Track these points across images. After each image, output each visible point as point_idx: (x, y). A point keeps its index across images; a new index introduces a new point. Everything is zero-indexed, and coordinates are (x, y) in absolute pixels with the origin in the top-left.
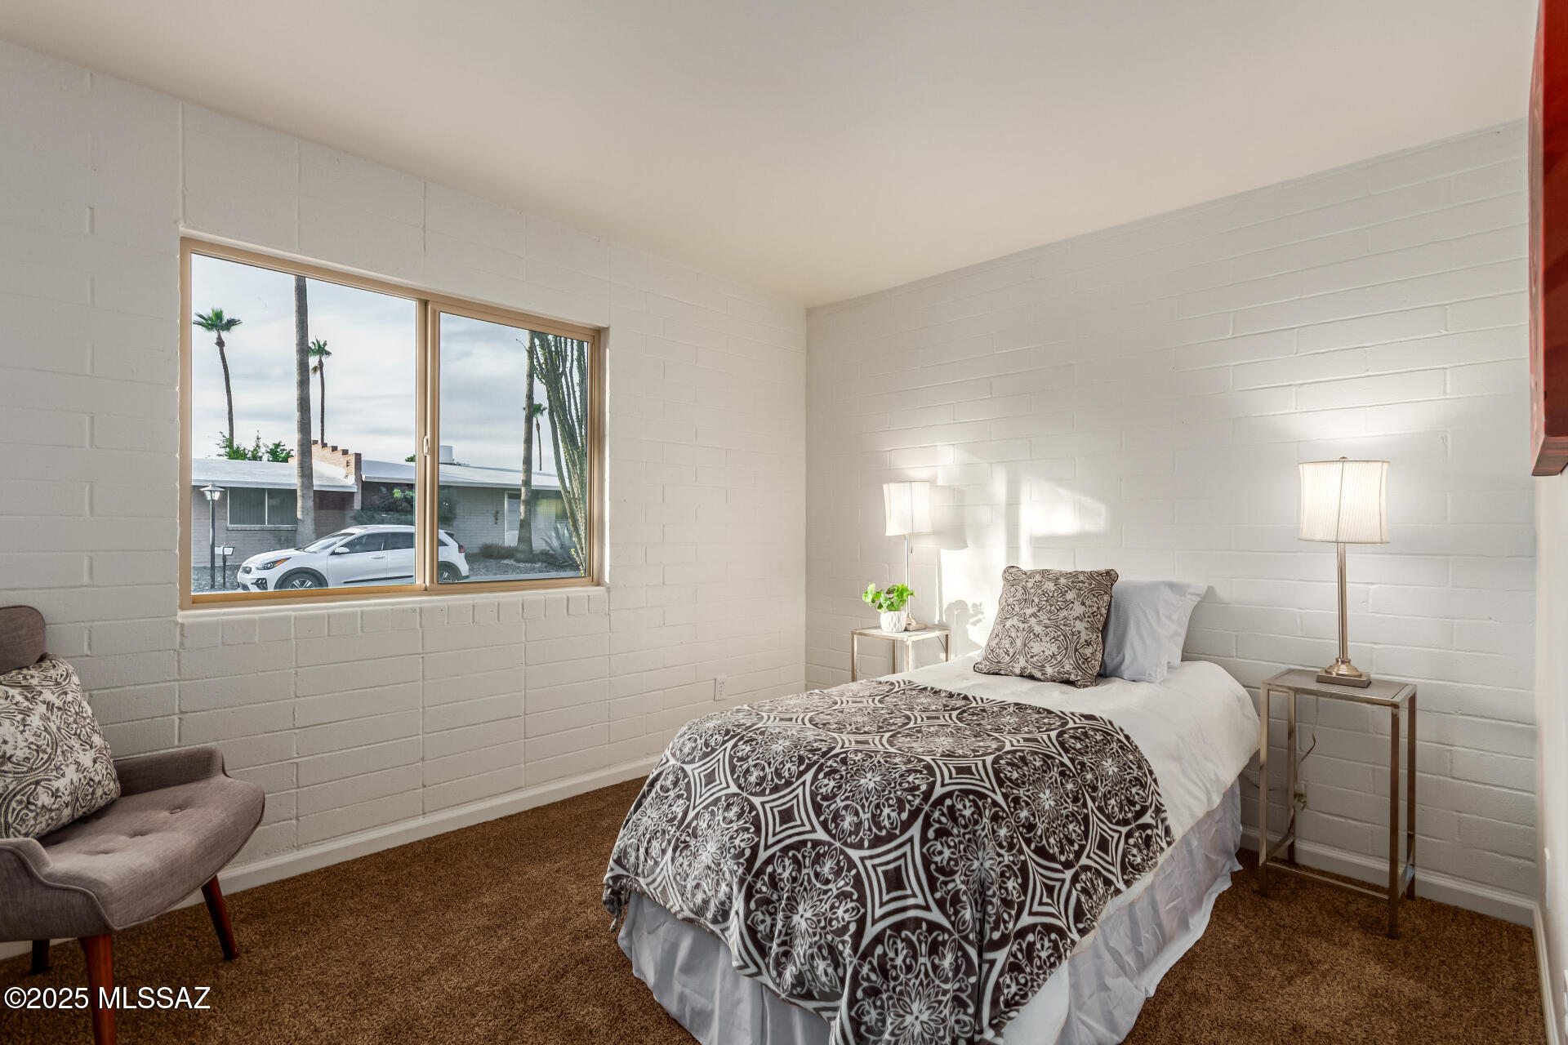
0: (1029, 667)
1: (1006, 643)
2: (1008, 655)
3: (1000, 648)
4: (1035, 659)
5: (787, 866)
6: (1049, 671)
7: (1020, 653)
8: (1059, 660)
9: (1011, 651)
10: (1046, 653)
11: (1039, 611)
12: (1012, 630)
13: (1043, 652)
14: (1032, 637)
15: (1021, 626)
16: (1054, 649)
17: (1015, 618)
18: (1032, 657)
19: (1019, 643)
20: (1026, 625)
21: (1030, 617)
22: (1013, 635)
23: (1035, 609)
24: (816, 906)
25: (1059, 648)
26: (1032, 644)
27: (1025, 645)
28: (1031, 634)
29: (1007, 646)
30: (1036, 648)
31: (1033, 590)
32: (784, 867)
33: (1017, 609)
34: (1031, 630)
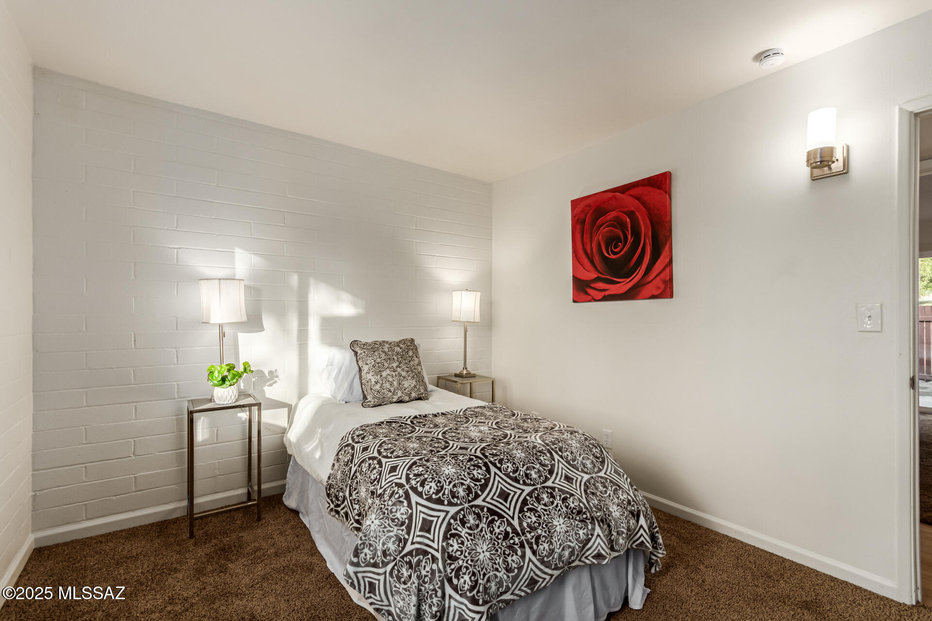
0: (404, 395)
1: (387, 385)
2: (391, 392)
3: (383, 389)
4: (407, 390)
5: (530, 516)
6: (413, 395)
7: (398, 389)
8: (418, 388)
9: (392, 389)
10: (412, 386)
11: (400, 364)
12: (389, 377)
13: (410, 385)
14: (402, 379)
15: (394, 374)
16: (414, 383)
17: (388, 370)
18: (405, 390)
19: (395, 383)
20: (396, 373)
21: (397, 368)
22: (391, 380)
23: (397, 363)
24: (560, 514)
25: (416, 381)
26: (403, 382)
27: (400, 384)
28: (401, 377)
29: (388, 387)
30: (406, 384)
31: (390, 353)
32: (529, 517)
33: (386, 364)
34: (400, 375)
